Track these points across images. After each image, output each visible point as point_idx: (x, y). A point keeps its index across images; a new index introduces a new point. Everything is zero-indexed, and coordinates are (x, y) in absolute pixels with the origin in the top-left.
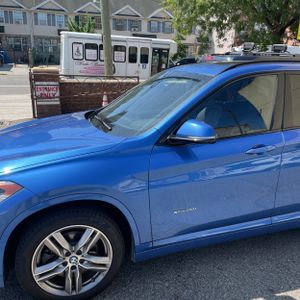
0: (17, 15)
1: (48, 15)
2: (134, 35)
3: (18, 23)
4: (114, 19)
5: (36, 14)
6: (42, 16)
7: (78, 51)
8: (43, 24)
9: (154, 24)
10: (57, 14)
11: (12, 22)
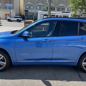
0: (32, 7)
1: (40, 7)
2: (63, 12)
3: (32, 9)
4: (57, 8)
5: (36, 7)
6: (38, 7)
7: (42, 16)
8: (38, 9)
9: (69, 9)
10: (42, 7)
11: (30, 9)
